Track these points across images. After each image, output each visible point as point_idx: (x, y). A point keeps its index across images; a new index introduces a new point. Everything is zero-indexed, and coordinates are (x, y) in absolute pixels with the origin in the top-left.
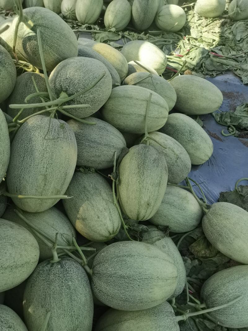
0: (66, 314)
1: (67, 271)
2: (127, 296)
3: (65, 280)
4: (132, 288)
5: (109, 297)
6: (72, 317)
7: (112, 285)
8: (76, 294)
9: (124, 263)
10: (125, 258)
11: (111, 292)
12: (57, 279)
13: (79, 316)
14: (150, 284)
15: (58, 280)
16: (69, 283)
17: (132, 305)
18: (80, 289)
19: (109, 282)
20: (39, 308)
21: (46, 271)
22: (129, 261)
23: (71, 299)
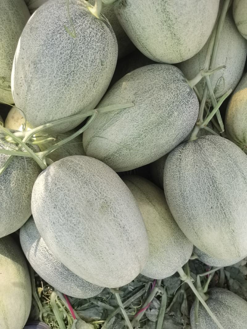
0: (139, 128)
1: (188, 103)
2: (191, 196)
3: (176, 105)
4: (204, 199)
5: (178, 173)
6: (139, 137)
7: (196, 171)
8: (166, 128)
9: (233, 175)
10: (239, 174)
11: (186, 173)
12: (173, 93)
13: (143, 146)
14: (219, 222)
15: (173, 96)
16: (175, 113)
17: (181, 207)
18: (174, 131)
19: (198, 165)
20: (131, 91)
21: (175, 76)
22: (237, 181)
23: (158, 124)
